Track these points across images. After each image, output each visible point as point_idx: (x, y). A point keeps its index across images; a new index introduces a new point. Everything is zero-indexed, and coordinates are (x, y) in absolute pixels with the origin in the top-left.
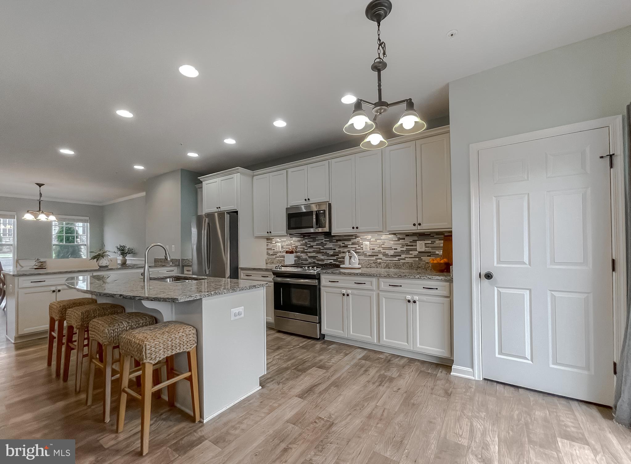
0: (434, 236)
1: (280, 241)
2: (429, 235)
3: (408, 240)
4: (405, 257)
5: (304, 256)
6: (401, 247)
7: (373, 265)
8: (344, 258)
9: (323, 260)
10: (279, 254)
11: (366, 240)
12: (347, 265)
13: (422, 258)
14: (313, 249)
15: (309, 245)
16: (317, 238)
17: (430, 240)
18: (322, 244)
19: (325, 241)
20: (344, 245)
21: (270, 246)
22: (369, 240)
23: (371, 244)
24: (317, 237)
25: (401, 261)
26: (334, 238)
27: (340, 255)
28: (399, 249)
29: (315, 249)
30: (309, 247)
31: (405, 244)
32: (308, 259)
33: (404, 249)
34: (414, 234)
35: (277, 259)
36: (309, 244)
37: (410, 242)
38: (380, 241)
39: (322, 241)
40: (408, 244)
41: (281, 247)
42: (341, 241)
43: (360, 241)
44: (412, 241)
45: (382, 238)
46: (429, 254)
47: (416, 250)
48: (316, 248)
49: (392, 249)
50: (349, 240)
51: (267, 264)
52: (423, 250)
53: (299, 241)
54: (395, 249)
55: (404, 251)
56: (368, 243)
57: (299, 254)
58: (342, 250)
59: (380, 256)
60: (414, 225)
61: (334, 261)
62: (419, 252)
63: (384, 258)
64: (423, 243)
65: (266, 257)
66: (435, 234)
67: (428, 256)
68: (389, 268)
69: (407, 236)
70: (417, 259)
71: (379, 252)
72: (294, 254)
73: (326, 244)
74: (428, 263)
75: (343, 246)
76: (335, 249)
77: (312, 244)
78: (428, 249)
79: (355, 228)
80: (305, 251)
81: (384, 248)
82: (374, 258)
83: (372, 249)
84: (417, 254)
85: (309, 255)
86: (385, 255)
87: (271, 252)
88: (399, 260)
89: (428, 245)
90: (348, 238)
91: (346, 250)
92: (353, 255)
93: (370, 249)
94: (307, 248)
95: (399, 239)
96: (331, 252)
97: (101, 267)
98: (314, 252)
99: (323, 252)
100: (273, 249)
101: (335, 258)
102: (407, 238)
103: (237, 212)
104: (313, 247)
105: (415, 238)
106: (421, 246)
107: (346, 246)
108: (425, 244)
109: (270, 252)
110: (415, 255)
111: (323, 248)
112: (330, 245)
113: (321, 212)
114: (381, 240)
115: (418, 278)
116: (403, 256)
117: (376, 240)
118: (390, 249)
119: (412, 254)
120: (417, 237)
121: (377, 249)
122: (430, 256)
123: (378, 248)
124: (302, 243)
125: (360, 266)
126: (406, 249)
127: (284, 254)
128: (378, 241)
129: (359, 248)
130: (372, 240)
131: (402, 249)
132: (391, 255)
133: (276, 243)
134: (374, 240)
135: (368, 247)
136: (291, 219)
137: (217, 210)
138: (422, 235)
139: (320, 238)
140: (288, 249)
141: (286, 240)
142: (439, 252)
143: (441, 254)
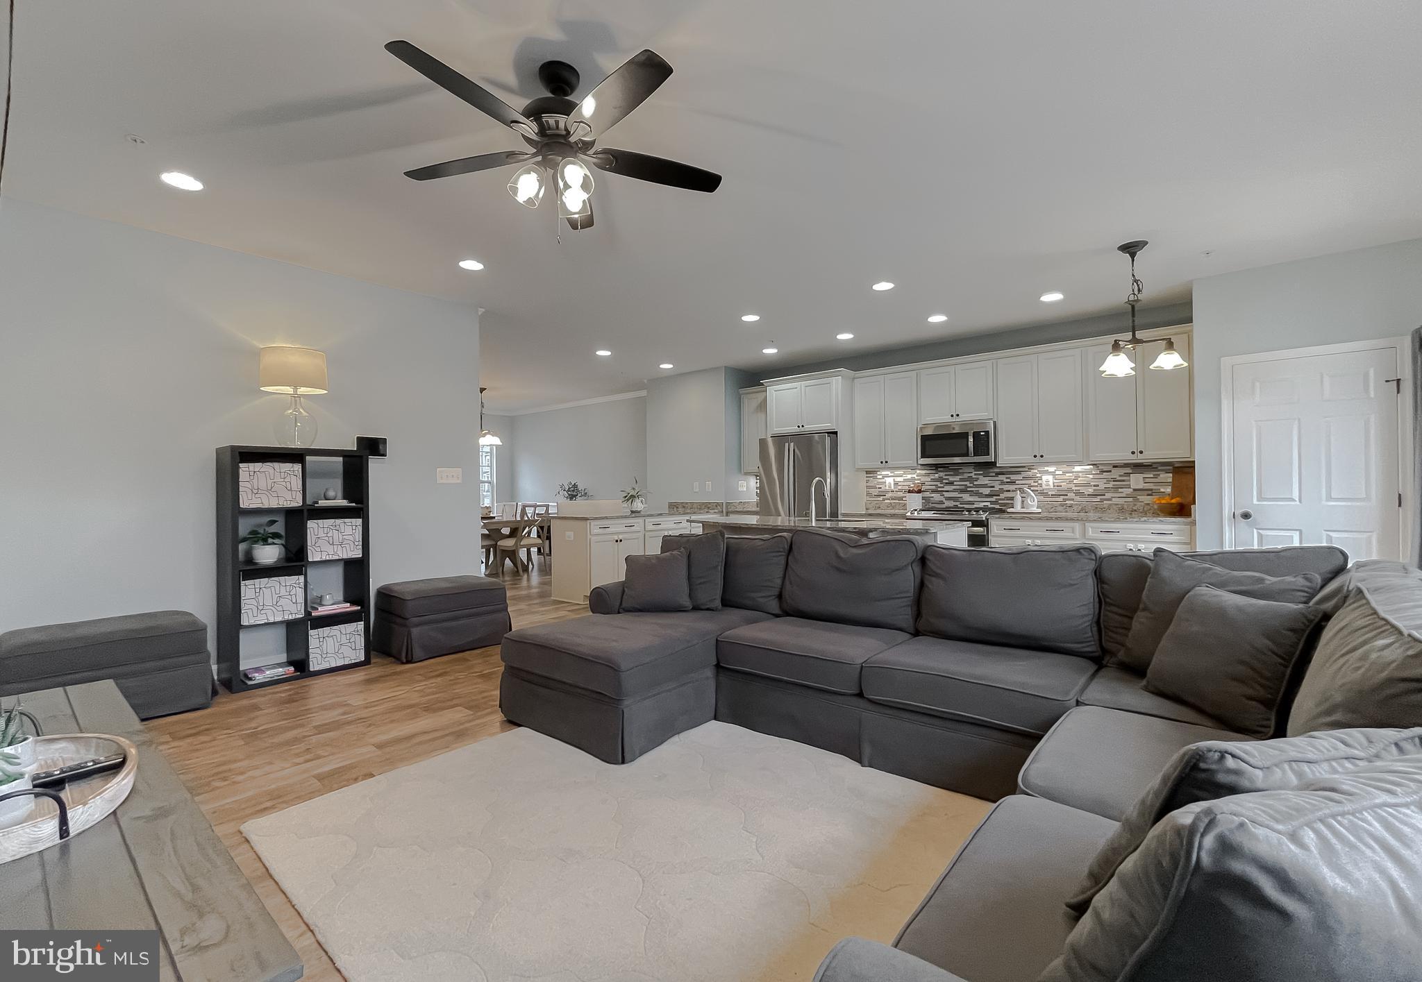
0: (1157, 468)
1: (892, 474)
2: (1151, 466)
3: (1116, 473)
4: (1112, 497)
6: (1105, 484)
7: (1060, 508)
8: (1013, 500)
9: (972, 503)
11: (1047, 472)
12: (1018, 508)
13: (1138, 497)
14: (954, 487)
15: (947, 481)
16: (960, 471)
17: (1152, 473)
18: (970, 479)
19: (975, 474)
20: (1009, 480)
21: (873, 482)
22: (1053, 474)
23: (1055, 480)
25: (1105, 502)
26: (992, 471)
27: (1002, 496)
28: (1102, 486)
29: (958, 487)
30: (946, 483)
31: (1112, 479)
32: (944, 501)
33: (1111, 485)
34: (1126, 465)
35: (886, 501)
36: (946, 479)
37: (1120, 476)
38: (1071, 474)
39: (970, 475)
40: (1116, 479)
42: (1003, 474)
43: (1038, 475)
44: (1122, 474)
46: (1150, 492)
47: (1128, 487)
48: (959, 485)
49: (1091, 486)
50: (1019, 473)
51: (867, 509)
52: (1140, 487)
53: (928, 475)
54: (1094, 486)
55: (1109, 488)
56: (1050, 478)
57: (927, 494)
58: (1006, 487)
59: (1071, 495)
60: (1133, 453)
61: (991, 504)
62: (1135, 490)
63: (1078, 498)
64: (1141, 476)
65: (865, 498)
66: (1160, 465)
67: (1148, 495)
68: (1086, 512)
69: (1114, 467)
70: (1131, 500)
71: (1070, 490)
72: (920, 495)
73: (978, 479)
74: (1148, 504)
76: (993, 487)
77: (951, 479)
78: (1148, 487)
79: (1038, 456)
80: (939, 489)
81: (1077, 485)
82: (1061, 498)
83: (1058, 486)
84: (1131, 493)
85: (946, 495)
86: (1078, 493)
87: (875, 491)
88: (1102, 501)
89: (1147, 480)
90: (1016, 470)
91: (1012, 487)
92: (1029, 494)
93: (1054, 486)
94: (942, 485)
95: (1102, 472)
96: (986, 491)
97: (632, 512)
98: (954, 491)
99: (973, 491)
100: (878, 486)
101: (993, 499)
102: (1114, 470)
103: (836, 433)
104: (953, 484)
105: (1128, 470)
106: (1137, 481)
107: (1013, 482)
108: (1144, 478)
109: (871, 491)
110: (1127, 494)
111: (972, 485)
112: (984, 480)
113: (982, 433)
114: (1073, 472)
115: (1145, 521)
116: (1108, 496)
117: (1064, 473)
118: (1088, 485)
119: (1122, 492)
120: (1131, 469)
121: (1065, 486)
122: (1151, 495)
123: (1067, 484)
124: (933, 477)
125: (1040, 510)
126: (1114, 485)
127: (901, 494)
128: (1067, 475)
129: (1036, 484)
130: (1057, 473)
131: (1107, 486)
132: (1088, 495)
133: (883, 477)
134: (1061, 473)
135: (1051, 483)
136: (927, 443)
137: (798, 430)
138: (1139, 467)
139: (965, 471)
140: (907, 488)
141: (903, 473)
142: (1166, 489)
143: (1169, 492)
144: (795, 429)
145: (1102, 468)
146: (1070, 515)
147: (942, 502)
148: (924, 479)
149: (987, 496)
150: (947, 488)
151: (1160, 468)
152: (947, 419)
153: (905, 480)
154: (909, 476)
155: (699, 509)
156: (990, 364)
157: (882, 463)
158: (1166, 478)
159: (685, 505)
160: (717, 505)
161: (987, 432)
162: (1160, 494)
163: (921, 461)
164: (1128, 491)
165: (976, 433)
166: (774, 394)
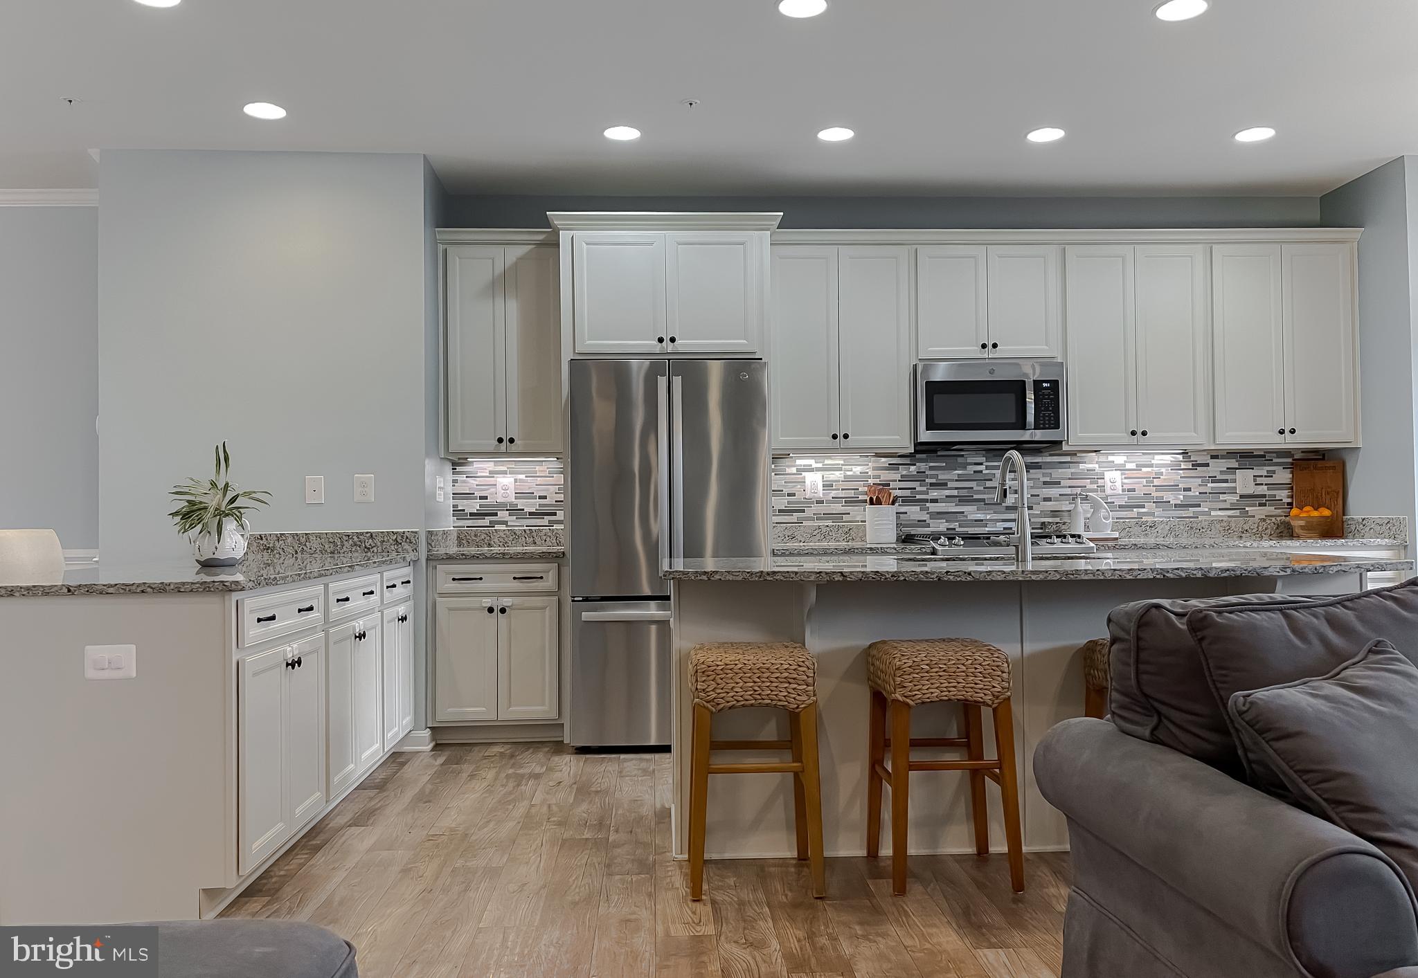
0: (1272, 460)
1: (820, 465)
2: (1263, 456)
3: (1217, 467)
4: (1211, 509)
5: (914, 512)
6: (1200, 485)
7: (1136, 530)
10: (809, 511)
11: (1111, 465)
12: (1079, 531)
13: (1248, 509)
14: (947, 492)
15: (934, 481)
16: (960, 460)
17: (1265, 468)
18: (978, 476)
19: (987, 468)
20: (1048, 479)
21: (778, 482)
22: (1121, 468)
23: (1125, 478)
24: (962, 456)
25: (1203, 518)
28: (1195, 491)
29: (955, 493)
30: (932, 484)
31: (1209, 477)
33: (1207, 489)
34: (1231, 454)
35: (805, 524)
36: (932, 477)
37: (1222, 472)
38: (1149, 469)
39: (977, 468)
40: (1216, 477)
41: (824, 486)
42: (1040, 468)
43: (1096, 471)
44: (1225, 469)
45: (1153, 462)
46: (1263, 500)
47: (1233, 491)
48: (956, 488)
49: (1179, 490)
52: (1250, 492)
53: (894, 467)
54: (1184, 489)
55: (1206, 493)
56: (1116, 475)
57: (897, 506)
59: (1150, 505)
60: (1280, 432)
62: (1241, 496)
63: (1158, 512)
64: (1250, 474)
66: (1275, 455)
67: (1260, 505)
69: (1213, 457)
70: (1237, 513)
71: (1148, 497)
72: (887, 508)
75: (1045, 483)
77: (943, 476)
78: (1260, 490)
79: (1139, 432)
80: (918, 497)
81: (1159, 488)
82: (1136, 511)
83: (1129, 490)
84: (1237, 500)
85: (933, 507)
86: (1159, 502)
88: (1197, 515)
89: (1259, 480)
91: (1053, 492)
92: (1100, 504)
93: (1123, 490)
94: (925, 489)
95: (1196, 465)
98: (949, 499)
99: (983, 500)
102: (1211, 462)
103: (757, 361)
104: (946, 484)
105: (1233, 463)
106: (1245, 481)
107: (1057, 483)
108: (1254, 476)
110: (1232, 504)
111: (982, 487)
113: (1043, 384)
114: (1151, 466)
116: (1205, 506)
117: (1139, 467)
118: (1174, 488)
119: (1225, 501)
120: (1237, 461)
121: (1140, 492)
122: (1264, 505)
123: (1144, 486)
124: (904, 473)
125: (1116, 535)
126: (1212, 488)
127: (838, 508)
128: (1144, 470)
129: (1095, 486)
130: (1129, 466)
131: (1203, 489)
132: (1176, 505)
133: (800, 471)
134: (1133, 466)
135: (1118, 485)
136: (936, 397)
137: (658, 348)
138: (1247, 458)
139: (969, 460)
140: (851, 494)
141: (842, 462)
142: (1283, 495)
143: (1289, 500)
144: (651, 345)
145: (1193, 460)
146: (1151, 541)
147: (922, 523)
148: (887, 476)
150: (934, 494)
151: (1276, 460)
152: (974, 351)
153: (847, 479)
154: (857, 470)
155: (331, 553)
156: (1052, 252)
157: (835, 437)
158: (1283, 476)
159: (272, 542)
160: (401, 540)
161: (1055, 384)
162: (1274, 501)
163: (926, 436)
164: (1234, 498)
165: (1037, 384)
166: (582, 249)
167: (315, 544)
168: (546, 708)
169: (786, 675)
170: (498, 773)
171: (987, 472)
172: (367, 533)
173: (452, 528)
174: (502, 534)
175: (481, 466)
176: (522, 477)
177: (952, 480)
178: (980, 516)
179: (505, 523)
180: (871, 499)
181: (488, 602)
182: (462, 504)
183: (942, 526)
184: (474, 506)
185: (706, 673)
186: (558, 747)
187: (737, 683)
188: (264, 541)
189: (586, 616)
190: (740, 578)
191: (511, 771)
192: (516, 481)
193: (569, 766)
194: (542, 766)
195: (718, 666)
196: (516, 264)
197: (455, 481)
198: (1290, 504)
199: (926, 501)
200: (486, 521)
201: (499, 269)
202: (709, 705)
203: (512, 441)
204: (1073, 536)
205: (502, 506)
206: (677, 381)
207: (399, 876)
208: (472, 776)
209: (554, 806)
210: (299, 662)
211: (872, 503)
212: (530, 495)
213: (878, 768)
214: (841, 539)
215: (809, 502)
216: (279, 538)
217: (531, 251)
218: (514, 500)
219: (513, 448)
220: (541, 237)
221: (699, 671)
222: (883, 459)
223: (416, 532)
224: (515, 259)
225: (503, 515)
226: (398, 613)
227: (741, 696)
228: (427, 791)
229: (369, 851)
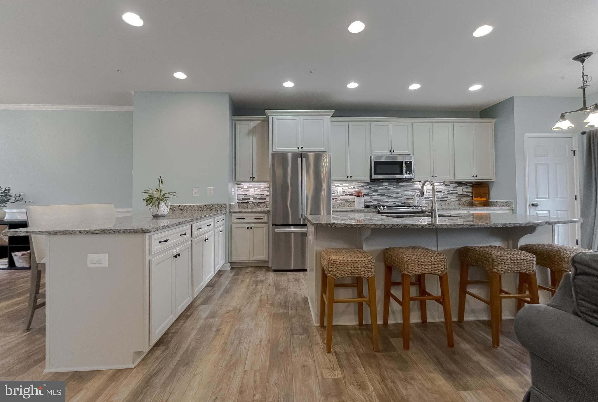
1: (342, 185)
2: (465, 183)
3: (452, 186)
4: (451, 198)
5: (368, 199)
6: (448, 191)
10: (339, 199)
14: (378, 193)
15: (374, 190)
16: (381, 184)
17: (465, 187)
18: (387, 189)
19: (389, 186)
20: (406, 190)
23: (427, 189)
24: (382, 183)
25: (448, 200)
28: (446, 193)
29: (380, 193)
30: (373, 191)
31: (450, 189)
34: (456, 183)
35: (337, 202)
36: (373, 189)
37: (454, 188)
39: (386, 186)
40: (452, 189)
41: (343, 191)
47: (456, 193)
48: (380, 192)
49: (442, 193)
52: (461, 193)
53: (363, 186)
54: (444, 192)
60: (473, 176)
62: (459, 195)
64: (461, 188)
66: (468, 183)
67: (464, 197)
69: (451, 183)
70: (458, 199)
74: (465, 201)
77: (377, 189)
78: (465, 193)
79: (434, 176)
80: (369, 194)
85: (374, 198)
89: (464, 190)
94: (371, 192)
95: (447, 186)
96: (394, 195)
98: (378, 195)
99: (388, 195)
102: (451, 185)
104: (377, 191)
105: (456, 185)
106: (460, 190)
110: (456, 197)
111: (387, 192)
112: (394, 189)
113: (408, 162)
116: (449, 197)
118: (440, 192)
119: (454, 196)
120: (458, 185)
122: (465, 197)
124: (365, 188)
126: (451, 192)
127: (347, 197)
131: (449, 193)
132: (441, 197)
133: (336, 187)
136: (377, 166)
138: (460, 184)
139: (384, 184)
140: (351, 193)
141: (348, 184)
142: (470, 194)
143: (472, 196)
144: (295, 149)
145: (446, 184)
147: (371, 202)
148: (360, 188)
149: (395, 198)
150: (374, 194)
151: (468, 185)
152: (388, 153)
153: (350, 189)
154: (352, 187)
155: (201, 211)
156: (410, 124)
157: (348, 177)
158: (470, 189)
159: (183, 207)
160: (221, 207)
161: (411, 162)
162: (468, 196)
163: (374, 177)
164: (457, 195)
165: (406, 162)
166: (276, 121)
167: (196, 208)
168: (264, 257)
169: (364, 265)
170: (250, 279)
171: (389, 187)
172: (211, 205)
173: (237, 203)
174: (251, 205)
175: (245, 185)
176: (257, 188)
177: (379, 190)
178: (387, 200)
179: (252, 201)
180: (357, 195)
181: (247, 225)
182: (240, 196)
183: (376, 203)
184: (243, 197)
185: (332, 264)
186: (268, 269)
187: (345, 268)
188: (180, 207)
189: (276, 230)
190: (344, 226)
191: (254, 279)
192: (255, 189)
193: (272, 277)
194: (263, 277)
195: (337, 261)
196: (255, 126)
197: (238, 190)
198: (472, 197)
199: (372, 196)
200: (246, 201)
201: (251, 128)
202: (333, 277)
203: (254, 178)
204: (415, 206)
205: (251, 197)
206: (304, 159)
207: (215, 334)
208: (242, 281)
209: (269, 296)
210: (179, 255)
211: (357, 196)
212: (258, 194)
213: (388, 293)
214: (348, 207)
215: (338, 196)
216: (185, 206)
217: (259, 123)
218: (254, 195)
219: (254, 180)
220: (263, 119)
221: (330, 263)
222: (360, 184)
223: (226, 205)
224: (255, 125)
225: (251, 199)
226: (220, 230)
227: (347, 273)
228: (228, 287)
229: (206, 318)
